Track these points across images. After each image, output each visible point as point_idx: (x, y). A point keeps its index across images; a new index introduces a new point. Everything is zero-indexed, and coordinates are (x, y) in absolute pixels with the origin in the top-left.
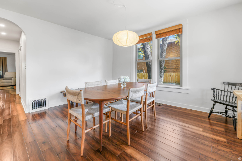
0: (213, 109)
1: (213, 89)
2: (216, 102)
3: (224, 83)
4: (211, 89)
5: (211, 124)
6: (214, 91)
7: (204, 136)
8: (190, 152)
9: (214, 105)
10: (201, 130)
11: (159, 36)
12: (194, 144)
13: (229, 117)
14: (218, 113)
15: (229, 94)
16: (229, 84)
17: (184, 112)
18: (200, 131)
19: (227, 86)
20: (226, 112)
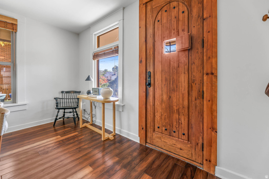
0: (58, 116)
2: (59, 109)
3: (62, 92)
4: (54, 99)
6: (56, 100)
7: (66, 139)
8: (70, 154)
9: (58, 112)
10: (59, 136)
12: (66, 148)
14: (60, 118)
17: (28, 133)
18: (59, 138)
20: (64, 115)
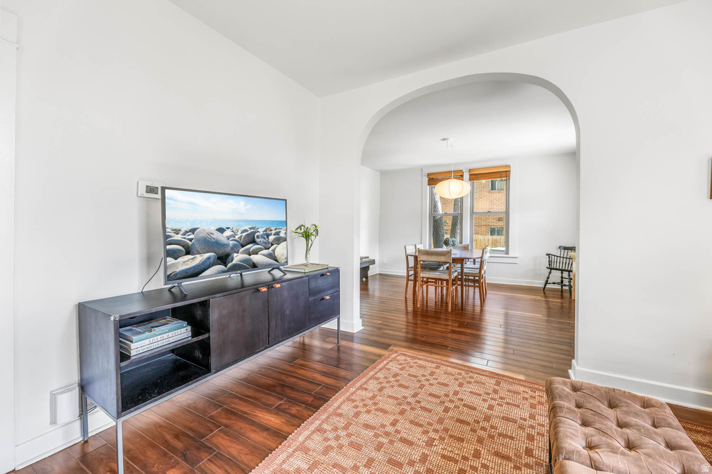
1: (548, 255)
2: (551, 269)
3: (560, 247)
4: (547, 255)
5: (545, 297)
6: (549, 257)
9: (550, 273)
11: (473, 176)
13: (565, 285)
14: (554, 283)
15: (568, 260)
16: (565, 248)
19: (563, 251)
20: (562, 282)
